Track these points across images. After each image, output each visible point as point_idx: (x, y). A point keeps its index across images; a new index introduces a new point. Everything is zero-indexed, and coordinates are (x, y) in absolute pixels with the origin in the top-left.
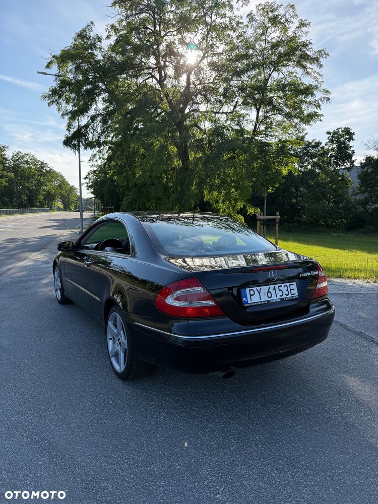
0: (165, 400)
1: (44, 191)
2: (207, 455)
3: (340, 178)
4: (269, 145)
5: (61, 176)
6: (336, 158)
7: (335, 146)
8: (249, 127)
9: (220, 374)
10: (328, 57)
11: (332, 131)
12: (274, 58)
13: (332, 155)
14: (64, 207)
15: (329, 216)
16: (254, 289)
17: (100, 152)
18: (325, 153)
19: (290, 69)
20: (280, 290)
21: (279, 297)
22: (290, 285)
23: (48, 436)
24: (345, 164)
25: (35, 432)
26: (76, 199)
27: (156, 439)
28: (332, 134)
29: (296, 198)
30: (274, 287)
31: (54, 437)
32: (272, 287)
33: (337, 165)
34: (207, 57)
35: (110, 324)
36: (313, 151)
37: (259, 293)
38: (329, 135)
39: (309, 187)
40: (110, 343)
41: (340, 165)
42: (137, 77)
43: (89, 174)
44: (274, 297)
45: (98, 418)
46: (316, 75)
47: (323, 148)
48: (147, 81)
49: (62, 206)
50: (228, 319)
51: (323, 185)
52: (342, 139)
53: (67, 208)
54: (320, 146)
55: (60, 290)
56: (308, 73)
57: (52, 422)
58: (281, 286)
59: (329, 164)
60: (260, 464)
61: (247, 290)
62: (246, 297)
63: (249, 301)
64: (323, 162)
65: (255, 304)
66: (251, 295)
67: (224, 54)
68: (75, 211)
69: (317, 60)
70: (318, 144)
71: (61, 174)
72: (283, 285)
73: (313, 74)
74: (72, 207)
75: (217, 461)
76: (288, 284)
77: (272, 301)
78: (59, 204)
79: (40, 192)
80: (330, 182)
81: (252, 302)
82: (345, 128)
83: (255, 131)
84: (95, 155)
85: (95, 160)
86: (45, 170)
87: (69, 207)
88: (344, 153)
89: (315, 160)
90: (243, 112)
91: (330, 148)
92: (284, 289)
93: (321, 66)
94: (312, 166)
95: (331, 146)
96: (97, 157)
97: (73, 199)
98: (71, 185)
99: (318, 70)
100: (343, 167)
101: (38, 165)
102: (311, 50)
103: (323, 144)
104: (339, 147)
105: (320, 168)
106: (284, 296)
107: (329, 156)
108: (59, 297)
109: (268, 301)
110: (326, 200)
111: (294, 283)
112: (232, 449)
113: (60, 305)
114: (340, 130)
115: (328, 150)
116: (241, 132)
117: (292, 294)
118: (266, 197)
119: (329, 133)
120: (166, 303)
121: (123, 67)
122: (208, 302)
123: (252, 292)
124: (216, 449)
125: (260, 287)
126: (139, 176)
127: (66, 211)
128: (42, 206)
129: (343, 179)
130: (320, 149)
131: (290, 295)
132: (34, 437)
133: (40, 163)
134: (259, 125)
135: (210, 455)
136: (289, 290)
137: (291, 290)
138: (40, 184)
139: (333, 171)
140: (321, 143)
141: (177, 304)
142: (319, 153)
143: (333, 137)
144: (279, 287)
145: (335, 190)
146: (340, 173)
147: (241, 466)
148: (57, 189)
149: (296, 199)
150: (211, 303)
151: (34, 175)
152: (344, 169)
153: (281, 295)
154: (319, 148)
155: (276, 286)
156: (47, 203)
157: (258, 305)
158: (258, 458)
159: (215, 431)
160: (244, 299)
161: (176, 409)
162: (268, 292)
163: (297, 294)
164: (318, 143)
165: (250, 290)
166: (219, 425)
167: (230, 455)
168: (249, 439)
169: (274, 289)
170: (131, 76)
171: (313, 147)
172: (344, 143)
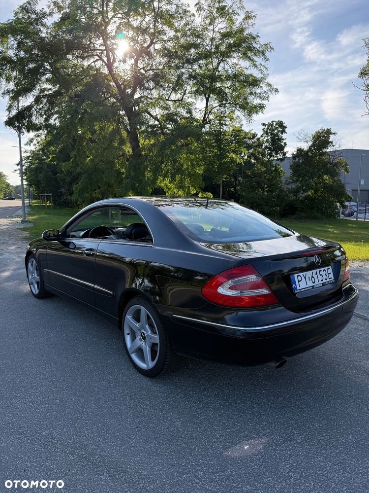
0: (205, 395)
2: (277, 450)
3: (273, 169)
4: (225, 133)
6: (270, 149)
7: (269, 137)
8: (199, 116)
9: (274, 364)
10: (272, 50)
11: (266, 123)
12: (223, 48)
13: (266, 146)
15: (266, 204)
16: (301, 274)
17: (38, 136)
18: (260, 145)
19: (235, 61)
20: (320, 275)
21: (321, 282)
23: (96, 450)
24: (278, 155)
25: (79, 446)
27: (217, 439)
28: (267, 127)
29: (234, 187)
30: (316, 272)
31: (103, 450)
32: (314, 271)
33: (271, 156)
34: (154, 43)
35: (129, 317)
36: (250, 142)
37: (305, 278)
38: (264, 127)
39: (246, 176)
40: (128, 339)
41: (273, 156)
42: (83, 58)
43: (22, 160)
44: (317, 283)
45: (142, 422)
46: (262, 68)
47: (258, 139)
48: (96, 63)
50: (283, 307)
51: (260, 175)
52: (276, 131)
54: (256, 138)
55: (38, 283)
56: (255, 66)
57: (92, 433)
58: (321, 271)
59: (264, 155)
60: (334, 453)
61: (296, 276)
62: (295, 283)
63: (298, 288)
64: (259, 153)
65: (303, 290)
66: (299, 281)
67: (171, 42)
69: (263, 53)
70: (254, 136)
72: (322, 269)
73: (259, 66)
75: (291, 456)
76: (326, 268)
77: (316, 287)
80: (265, 172)
81: (300, 288)
82: (279, 121)
83: (204, 119)
84: (32, 139)
85: (32, 144)
88: (277, 145)
89: (251, 151)
90: (189, 100)
91: (265, 140)
92: (323, 273)
93: (266, 59)
94: (248, 157)
95: (266, 138)
96: (35, 142)
99: (263, 63)
100: (276, 158)
102: (258, 43)
103: (259, 136)
104: (273, 139)
105: (256, 158)
106: (324, 281)
107: (263, 147)
108: (36, 291)
109: (313, 286)
110: (261, 189)
111: (330, 267)
112: (298, 441)
113: (38, 300)
114: (275, 123)
115: (263, 141)
116: (191, 119)
117: (329, 279)
118: (221, 185)
119: (264, 124)
120: (219, 293)
121: (71, 47)
122: (263, 290)
123: (299, 278)
124: (284, 443)
125: (305, 273)
129: (276, 170)
130: (256, 141)
131: (328, 280)
132: (80, 453)
134: (208, 115)
135: (280, 450)
136: (327, 274)
137: (328, 274)
139: (267, 162)
140: (257, 135)
141: (230, 293)
142: (255, 144)
143: (268, 128)
145: (269, 180)
146: (274, 163)
147: (317, 458)
149: (235, 189)
150: (265, 291)
152: (278, 160)
153: (322, 279)
154: (255, 139)
155: (318, 270)
157: (306, 291)
158: (328, 447)
159: (272, 423)
160: (294, 285)
161: (221, 404)
162: (312, 277)
163: (333, 278)
164: (254, 134)
165: (298, 276)
166: (273, 416)
167: (300, 447)
168: (309, 427)
169: (316, 274)
170: (78, 57)
171: (250, 139)
172: (277, 135)
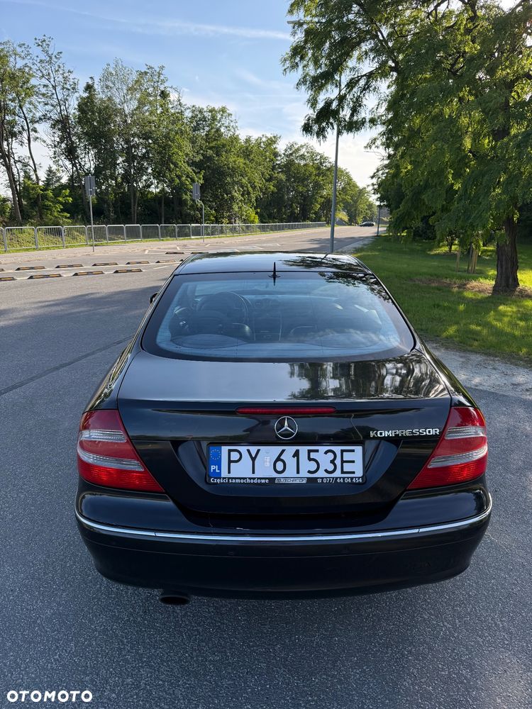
1: (321, 197)
5: (347, 175)
14: (349, 220)
16: (243, 449)
20: (310, 459)
21: (304, 473)
22: (342, 451)
26: (366, 207)
30: (297, 452)
32: (290, 450)
37: (253, 459)
43: (378, 171)
44: (290, 472)
49: (346, 218)
50: (171, 502)
53: (352, 221)
58: (317, 451)
61: (225, 449)
62: (219, 464)
63: (224, 473)
65: (238, 481)
66: (230, 462)
68: (361, 226)
71: (347, 171)
72: (323, 449)
74: (360, 220)
76: (337, 449)
77: (283, 481)
78: (343, 215)
79: (316, 199)
81: (231, 476)
86: (325, 166)
87: (355, 219)
97: (362, 207)
98: (361, 187)
101: (316, 160)
106: (321, 474)
109: (272, 480)
111: (359, 449)
117: (345, 473)
123: (235, 456)
125: (258, 448)
126: (406, 172)
127: (351, 225)
128: (318, 219)
131: (338, 474)
133: (318, 157)
136: (338, 462)
137: (343, 462)
138: (318, 186)
144: (309, 451)
148: (340, 194)
150: (135, 465)
151: (310, 175)
153: (313, 469)
155: (304, 449)
156: (325, 215)
157: (246, 484)
160: (213, 468)
162: (279, 459)
163: (359, 472)
165: (230, 451)
169: (297, 454)
